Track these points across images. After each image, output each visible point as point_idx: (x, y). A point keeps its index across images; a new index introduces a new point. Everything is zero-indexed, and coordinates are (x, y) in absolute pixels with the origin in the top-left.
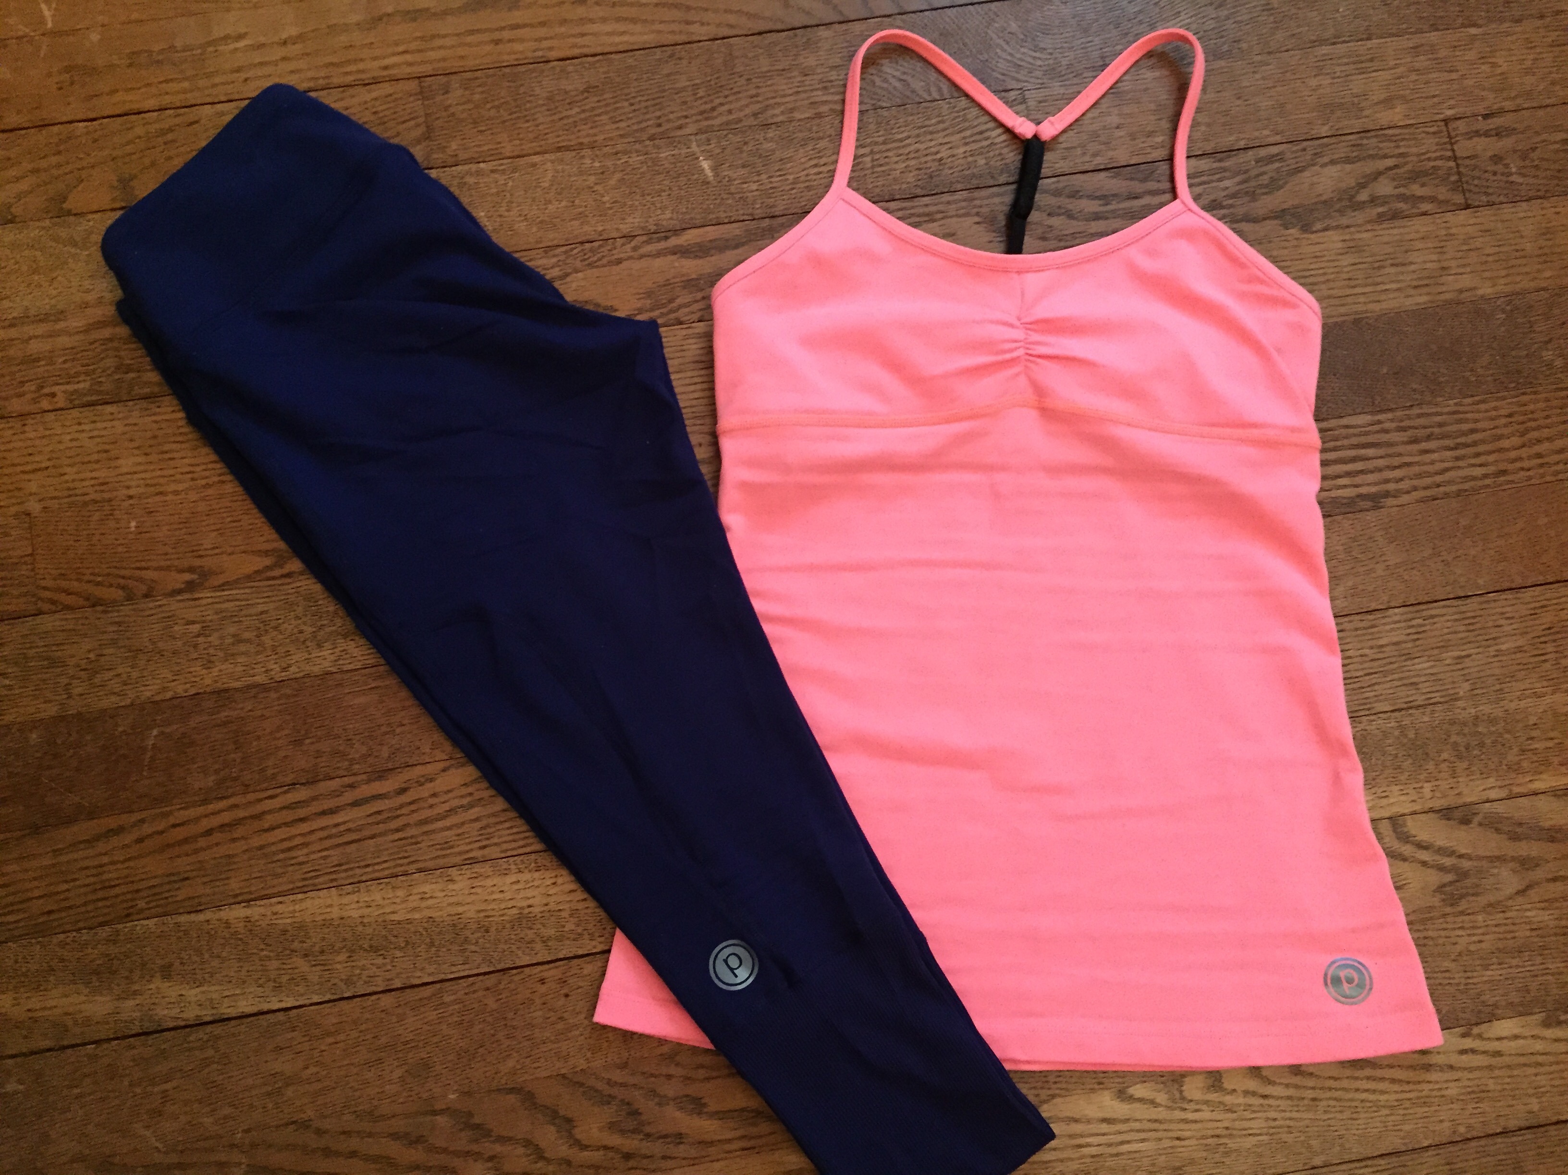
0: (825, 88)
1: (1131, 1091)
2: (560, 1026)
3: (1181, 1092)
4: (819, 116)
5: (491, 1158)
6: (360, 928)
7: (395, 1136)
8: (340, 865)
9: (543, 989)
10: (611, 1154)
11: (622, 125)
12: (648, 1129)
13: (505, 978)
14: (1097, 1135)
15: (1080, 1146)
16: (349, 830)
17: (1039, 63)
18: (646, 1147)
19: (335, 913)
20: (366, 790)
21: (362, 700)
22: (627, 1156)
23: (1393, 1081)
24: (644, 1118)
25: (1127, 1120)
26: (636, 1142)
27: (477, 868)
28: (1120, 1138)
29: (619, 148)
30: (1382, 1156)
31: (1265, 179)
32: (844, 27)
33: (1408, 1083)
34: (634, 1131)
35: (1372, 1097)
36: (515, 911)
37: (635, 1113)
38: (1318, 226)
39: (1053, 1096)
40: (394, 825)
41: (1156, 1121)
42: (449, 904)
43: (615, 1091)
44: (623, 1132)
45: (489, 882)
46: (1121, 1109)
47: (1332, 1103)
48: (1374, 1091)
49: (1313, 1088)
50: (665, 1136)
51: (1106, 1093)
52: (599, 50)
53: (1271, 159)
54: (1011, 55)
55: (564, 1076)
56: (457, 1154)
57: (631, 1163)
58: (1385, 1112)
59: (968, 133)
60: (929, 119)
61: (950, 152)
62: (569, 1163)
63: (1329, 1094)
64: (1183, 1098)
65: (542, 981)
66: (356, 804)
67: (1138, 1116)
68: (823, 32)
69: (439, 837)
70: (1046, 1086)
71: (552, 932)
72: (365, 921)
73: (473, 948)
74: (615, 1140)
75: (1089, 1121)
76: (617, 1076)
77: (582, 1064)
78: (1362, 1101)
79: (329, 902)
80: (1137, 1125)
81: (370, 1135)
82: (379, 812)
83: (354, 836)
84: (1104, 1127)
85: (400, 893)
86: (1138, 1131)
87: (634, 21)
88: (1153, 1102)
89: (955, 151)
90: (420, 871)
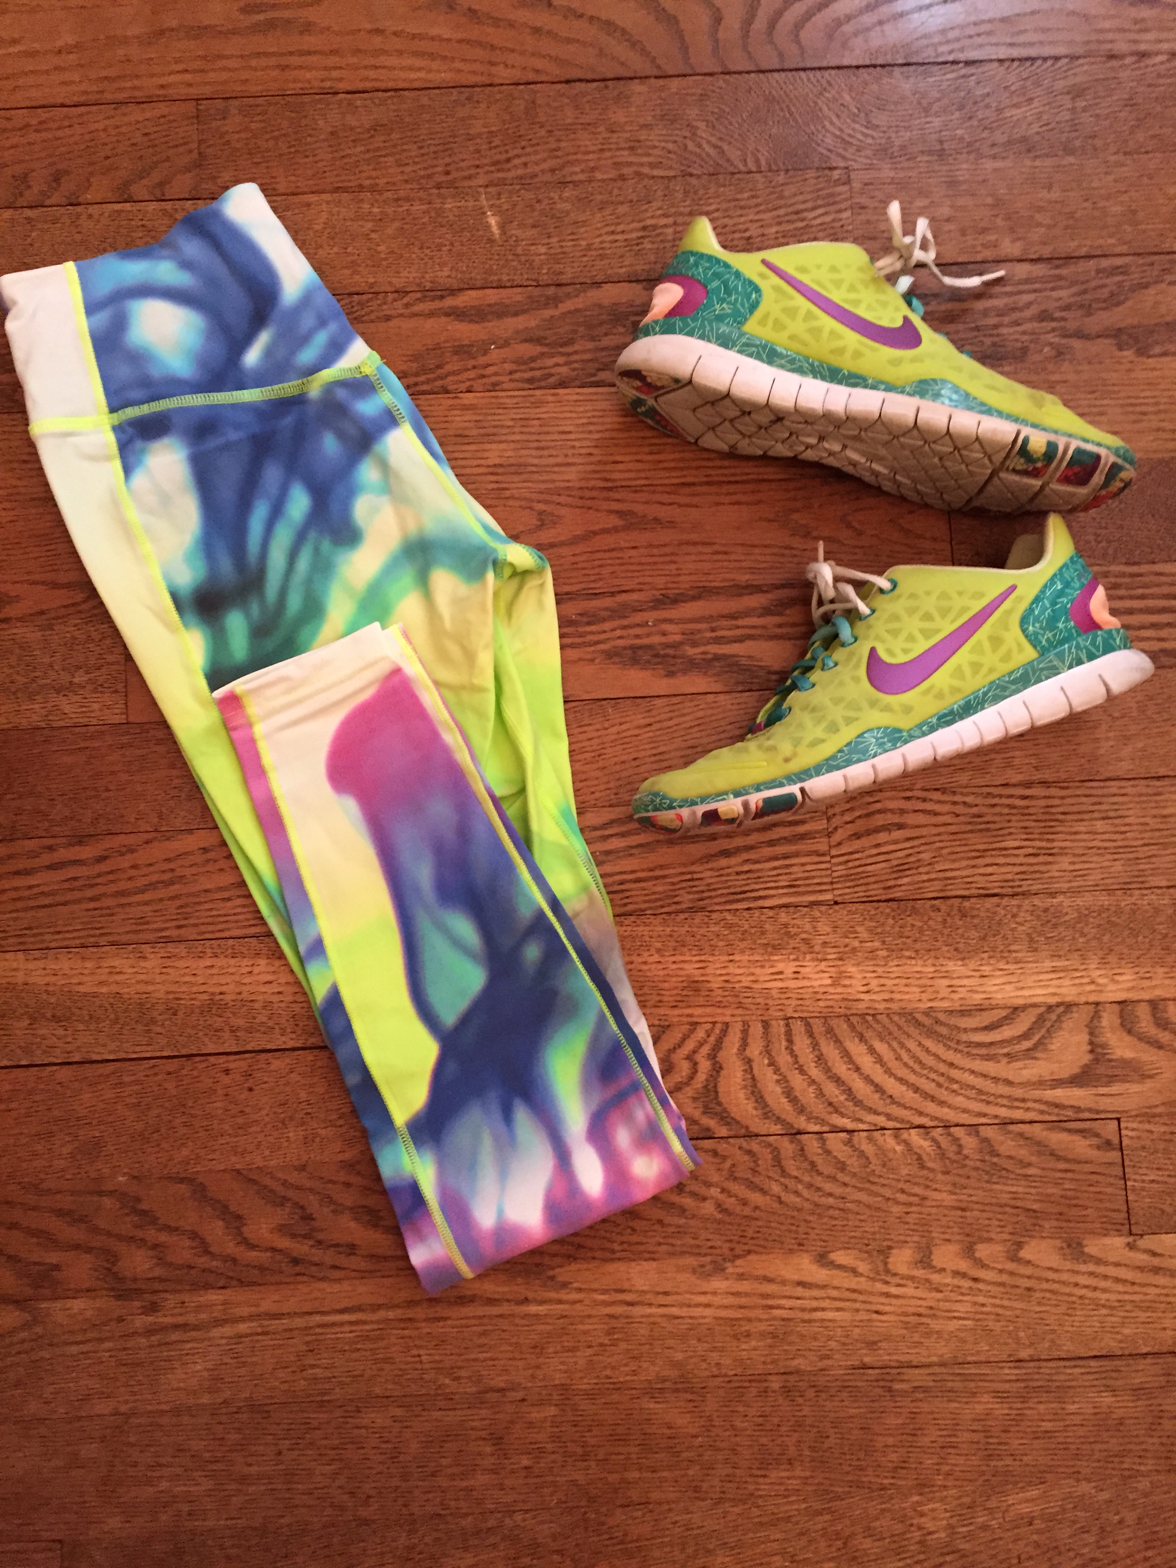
0: (632, 148)
1: (833, 1256)
2: (240, 1120)
3: (886, 1264)
4: (622, 178)
5: (155, 1246)
6: (44, 996)
7: (60, 1213)
8: (30, 928)
9: (226, 1080)
10: (279, 1257)
11: (408, 169)
12: (320, 1236)
13: (188, 1064)
14: (790, 1297)
15: (771, 1307)
16: (42, 893)
17: (870, 141)
18: (317, 1255)
19: (20, 978)
20: (63, 854)
21: (68, 760)
22: (296, 1261)
23: (1117, 1280)
24: (315, 1224)
25: (824, 1287)
26: (306, 1248)
27: (171, 948)
28: (815, 1304)
29: (402, 193)
30: (1095, 1357)
31: (1105, 293)
32: (661, 82)
33: (1133, 1284)
34: (305, 1237)
35: (1090, 1294)
36: (205, 997)
37: (308, 1218)
38: (1157, 350)
39: (749, 1252)
40: (89, 893)
41: (854, 1291)
42: (138, 982)
43: (290, 1194)
44: (294, 1236)
45: (181, 964)
46: (821, 1274)
47: (1048, 1295)
48: (1095, 1289)
49: (1029, 1277)
50: (337, 1245)
51: (805, 1255)
52: (391, 85)
53: (1114, 271)
54: (841, 130)
55: (238, 1172)
56: (119, 1238)
57: (298, 1269)
58: (1104, 1311)
59: (782, 212)
60: (741, 191)
61: (760, 231)
62: (234, 1261)
63: (1045, 1286)
64: (887, 1271)
65: (227, 1071)
66: (51, 867)
67: (836, 1283)
68: (637, 87)
69: (136, 912)
70: (744, 1240)
71: (241, 1022)
72: (51, 989)
73: (159, 1029)
74: (284, 1243)
75: (784, 1282)
76: (294, 1178)
77: (259, 1162)
78: (1081, 1297)
79: (15, 965)
80: (834, 1293)
81: (34, 1209)
82: (75, 879)
83: (47, 901)
84: (800, 1291)
85: (89, 964)
86: (835, 1299)
87: (432, 56)
88: (854, 1271)
89: (766, 231)
90: (112, 944)
